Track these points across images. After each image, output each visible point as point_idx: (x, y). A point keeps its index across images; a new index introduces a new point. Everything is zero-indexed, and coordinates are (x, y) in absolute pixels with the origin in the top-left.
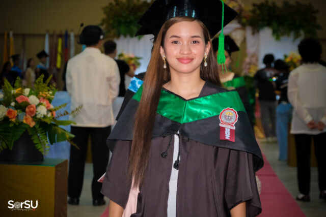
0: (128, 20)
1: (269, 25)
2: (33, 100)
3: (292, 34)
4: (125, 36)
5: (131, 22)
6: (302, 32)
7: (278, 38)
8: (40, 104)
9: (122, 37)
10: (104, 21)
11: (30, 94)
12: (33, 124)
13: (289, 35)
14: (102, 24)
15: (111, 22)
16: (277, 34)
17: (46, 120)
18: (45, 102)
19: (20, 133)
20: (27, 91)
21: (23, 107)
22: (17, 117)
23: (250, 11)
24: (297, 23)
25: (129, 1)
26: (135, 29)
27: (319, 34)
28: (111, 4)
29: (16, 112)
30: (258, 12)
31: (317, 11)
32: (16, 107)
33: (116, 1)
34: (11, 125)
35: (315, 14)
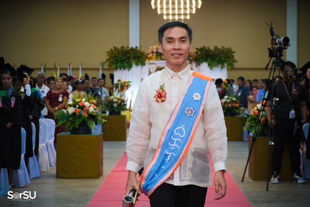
0: (122, 59)
1: (206, 60)
2: (87, 104)
3: (220, 66)
4: (121, 69)
5: (124, 60)
6: (226, 65)
7: (211, 68)
8: (90, 106)
9: (119, 69)
10: (107, 60)
11: (86, 101)
12: (87, 116)
13: (218, 67)
14: (106, 62)
15: (112, 60)
16: (211, 66)
17: (93, 114)
18: (92, 105)
19: (81, 120)
20: (84, 100)
21: (82, 107)
22: (80, 112)
23: (195, 53)
24: (223, 59)
25: (122, 47)
26: (126, 64)
27: (236, 65)
28: (111, 50)
29: (79, 110)
30: (199, 53)
31: (234, 52)
32: (79, 108)
33: (114, 47)
34: (77, 116)
35: (233, 54)
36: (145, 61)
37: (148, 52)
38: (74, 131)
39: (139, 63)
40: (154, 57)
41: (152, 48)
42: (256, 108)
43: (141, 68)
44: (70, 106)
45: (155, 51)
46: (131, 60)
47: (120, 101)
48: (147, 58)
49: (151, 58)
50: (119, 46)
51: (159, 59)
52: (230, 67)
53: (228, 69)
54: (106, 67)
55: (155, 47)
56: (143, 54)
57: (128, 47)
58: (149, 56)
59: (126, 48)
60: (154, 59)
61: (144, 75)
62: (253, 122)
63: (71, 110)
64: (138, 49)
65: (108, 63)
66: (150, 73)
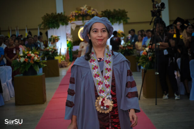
0: (53, 22)
2: (33, 55)
3: (118, 22)
4: (52, 28)
6: (122, 21)
8: (35, 56)
10: (43, 23)
11: (32, 53)
12: (33, 63)
13: (117, 23)
15: (46, 23)
16: (112, 22)
17: (38, 61)
18: (36, 55)
19: (29, 66)
20: (30, 52)
21: (30, 57)
22: (28, 61)
23: (101, 14)
24: (120, 17)
25: (52, 14)
26: (56, 25)
27: (129, 21)
28: (45, 16)
29: (28, 59)
30: (104, 14)
31: (127, 12)
32: (27, 58)
33: (47, 14)
34: (26, 64)
35: (126, 14)
36: (68, 22)
37: (70, 16)
38: (25, 74)
39: (64, 23)
41: (72, 13)
42: (145, 51)
43: (66, 27)
44: (21, 57)
45: (74, 15)
46: (58, 22)
47: (53, 50)
48: (69, 19)
49: (72, 20)
50: (50, 13)
51: (77, 20)
52: (125, 22)
53: (124, 24)
54: (42, 27)
55: (74, 12)
56: (66, 17)
57: (56, 13)
58: (70, 18)
59: (55, 14)
60: (74, 20)
61: (68, 31)
62: (144, 60)
63: (22, 60)
64: (63, 14)
65: (43, 25)
66: (72, 30)
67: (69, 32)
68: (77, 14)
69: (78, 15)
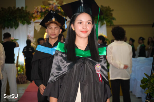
0: (9, 19)
3: (100, 23)
4: (8, 28)
5: (11, 20)
6: (105, 22)
9: (6, 28)
25: (9, 8)
26: (13, 23)
27: (115, 22)
31: (113, 10)
33: (2, 8)
35: (112, 12)
36: (31, 20)
37: (34, 12)
39: (25, 22)
40: (38, 16)
41: (36, 8)
43: (27, 27)
45: (40, 11)
46: (17, 19)
48: (33, 17)
49: (36, 18)
50: (6, 7)
52: (109, 24)
53: (107, 26)
55: (39, 7)
56: (29, 13)
57: (15, 8)
58: (34, 15)
59: (13, 9)
60: (40, 18)
61: (30, 33)
64: (24, 9)
66: (35, 31)
67: (32, 34)
68: (43, 10)
69: (45, 12)
